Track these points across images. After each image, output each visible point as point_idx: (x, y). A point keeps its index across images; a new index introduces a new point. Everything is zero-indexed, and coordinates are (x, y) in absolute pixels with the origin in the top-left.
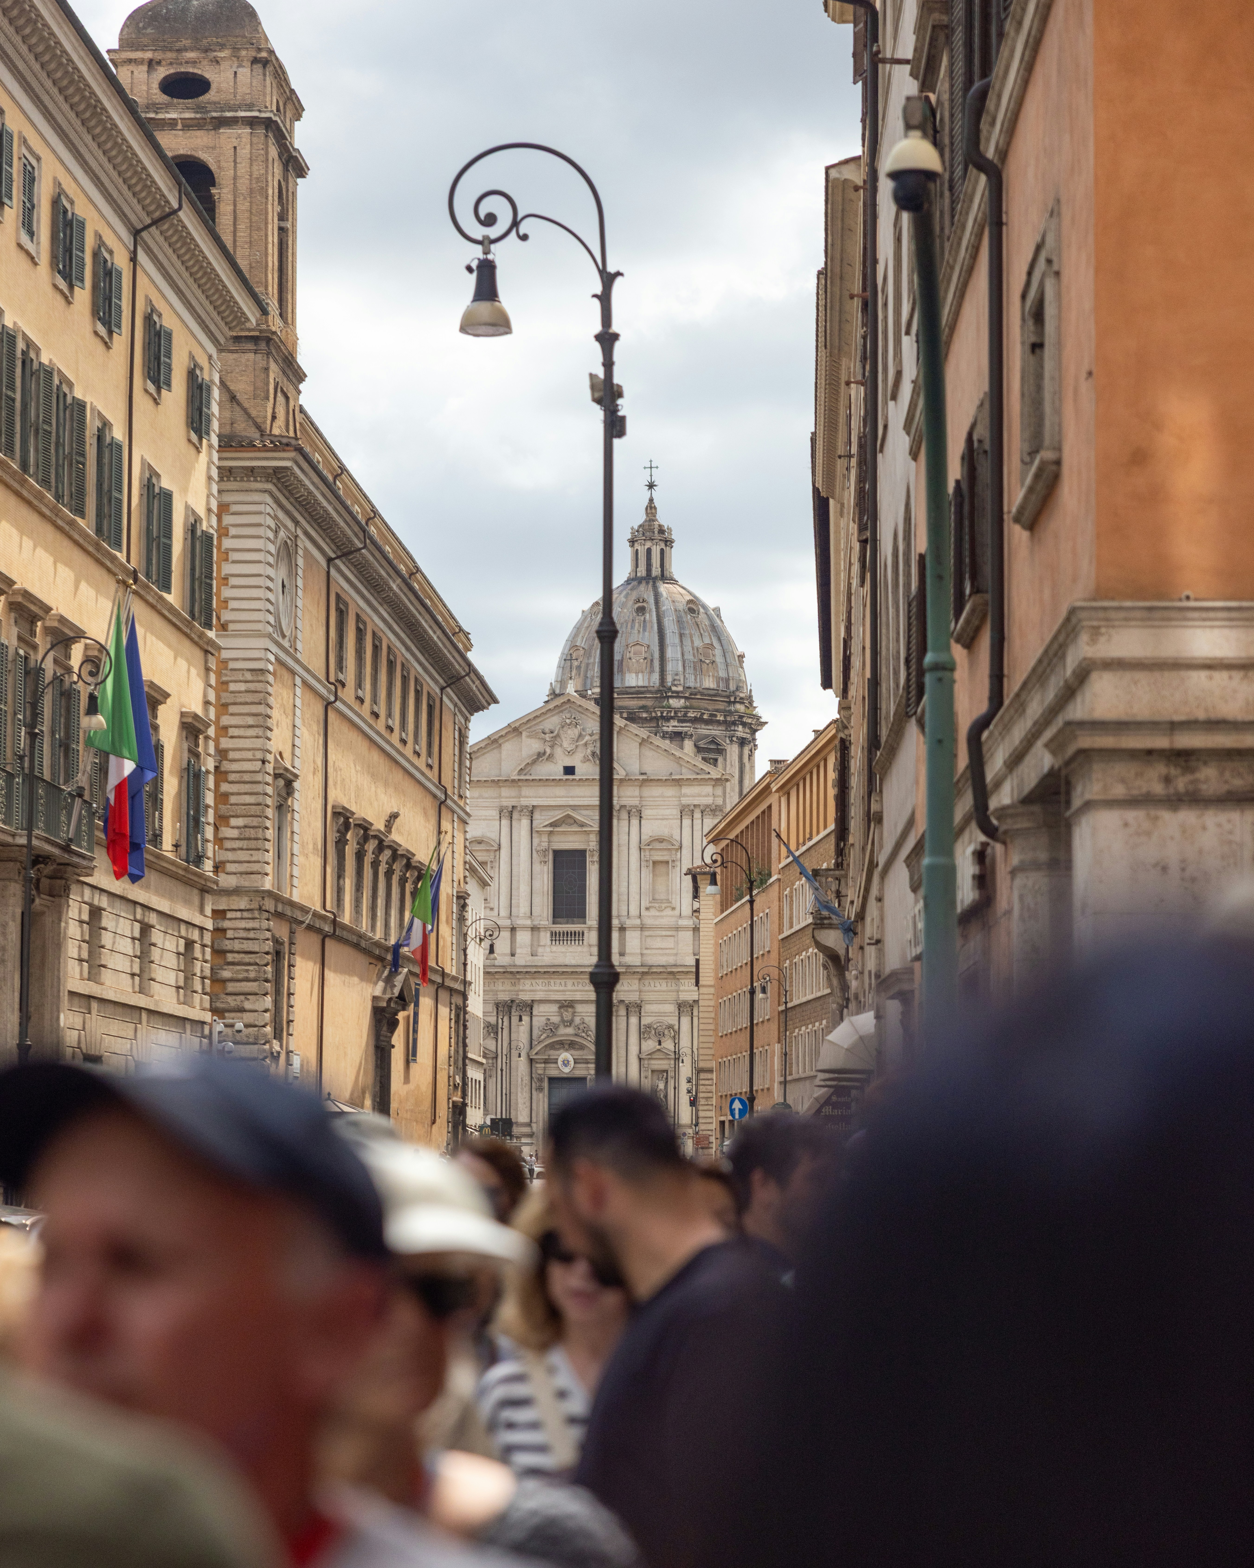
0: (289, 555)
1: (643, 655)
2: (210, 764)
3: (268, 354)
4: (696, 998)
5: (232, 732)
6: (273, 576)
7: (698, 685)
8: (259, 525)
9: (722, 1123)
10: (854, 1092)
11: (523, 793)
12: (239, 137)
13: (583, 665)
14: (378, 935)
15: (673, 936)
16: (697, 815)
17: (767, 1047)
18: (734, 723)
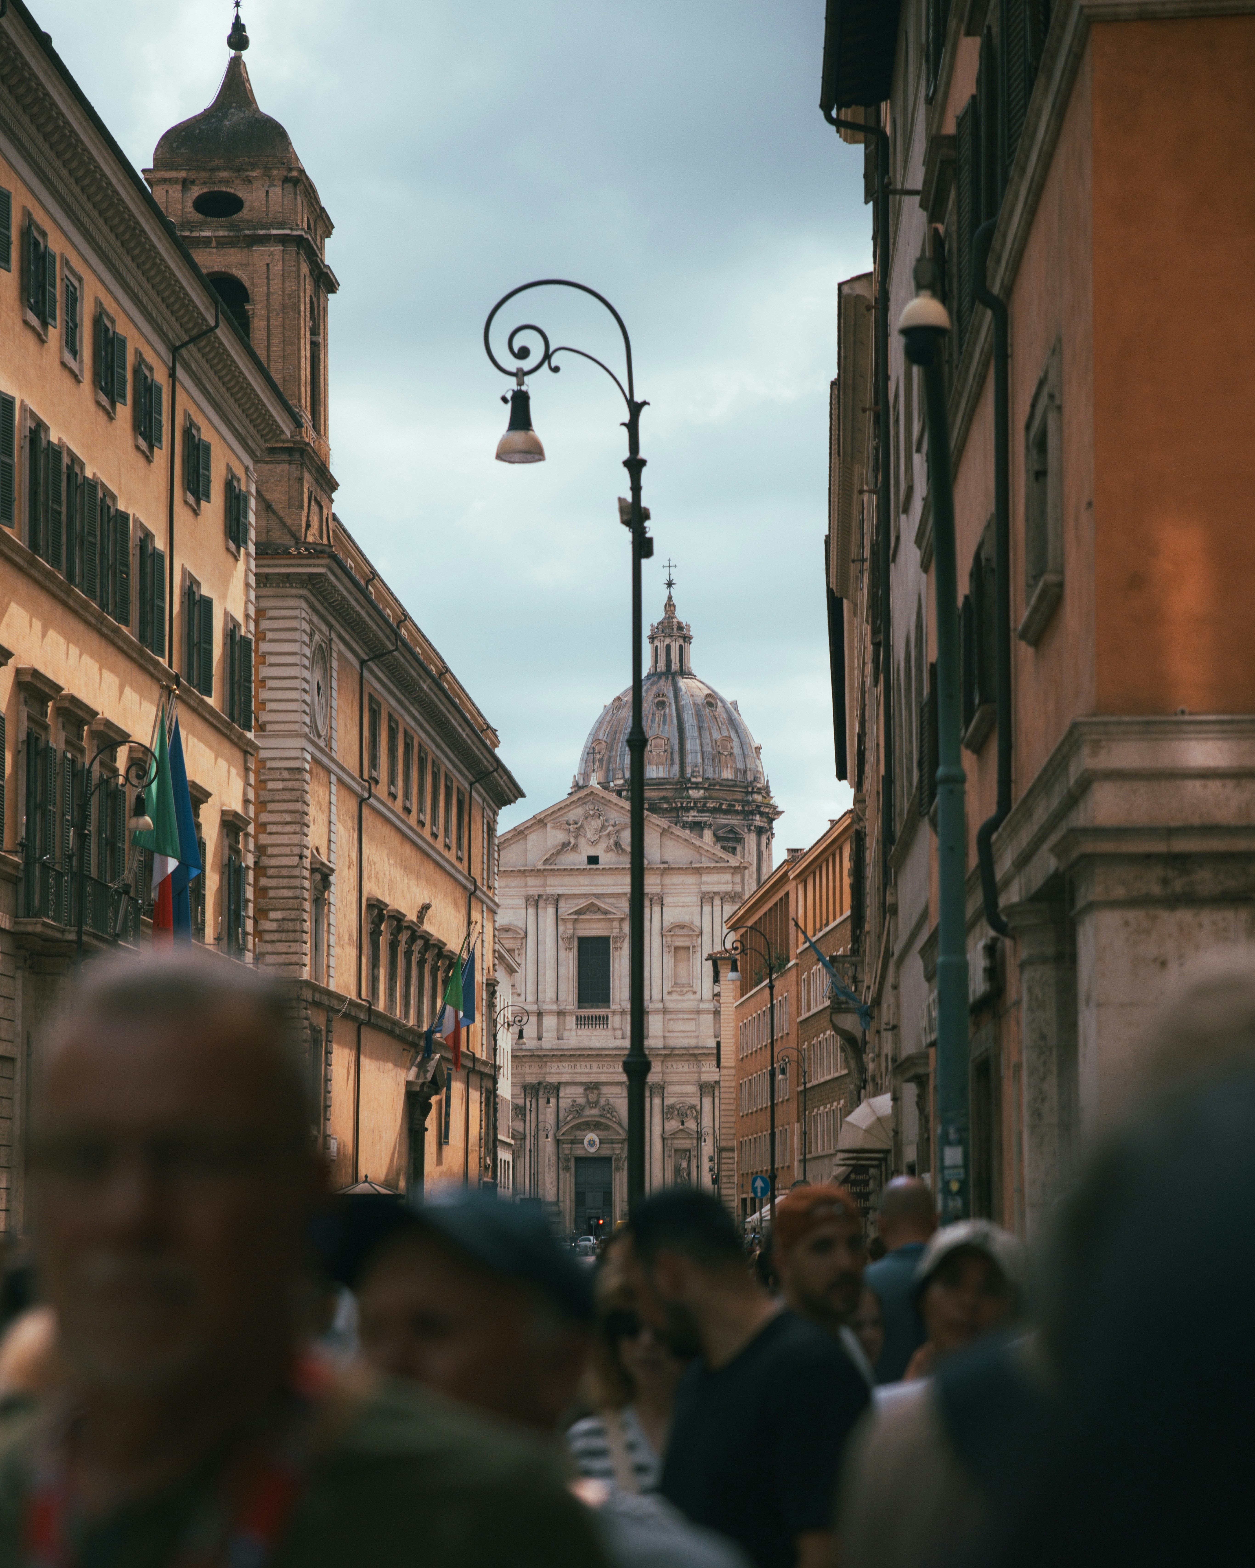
0: (324, 658)
1: (663, 748)
2: (250, 860)
3: (302, 464)
4: (717, 1079)
5: (270, 828)
6: (309, 678)
7: (717, 776)
8: (295, 629)
9: (744, 1201)
10: (872, 1171)
11: (549, 883)
12: (271, 254)
13: (605, 759)
14: (412, 1022)
15: (694, 1019)
16: (717, 902)
17: (786, 1127)
18: (752, 813)
